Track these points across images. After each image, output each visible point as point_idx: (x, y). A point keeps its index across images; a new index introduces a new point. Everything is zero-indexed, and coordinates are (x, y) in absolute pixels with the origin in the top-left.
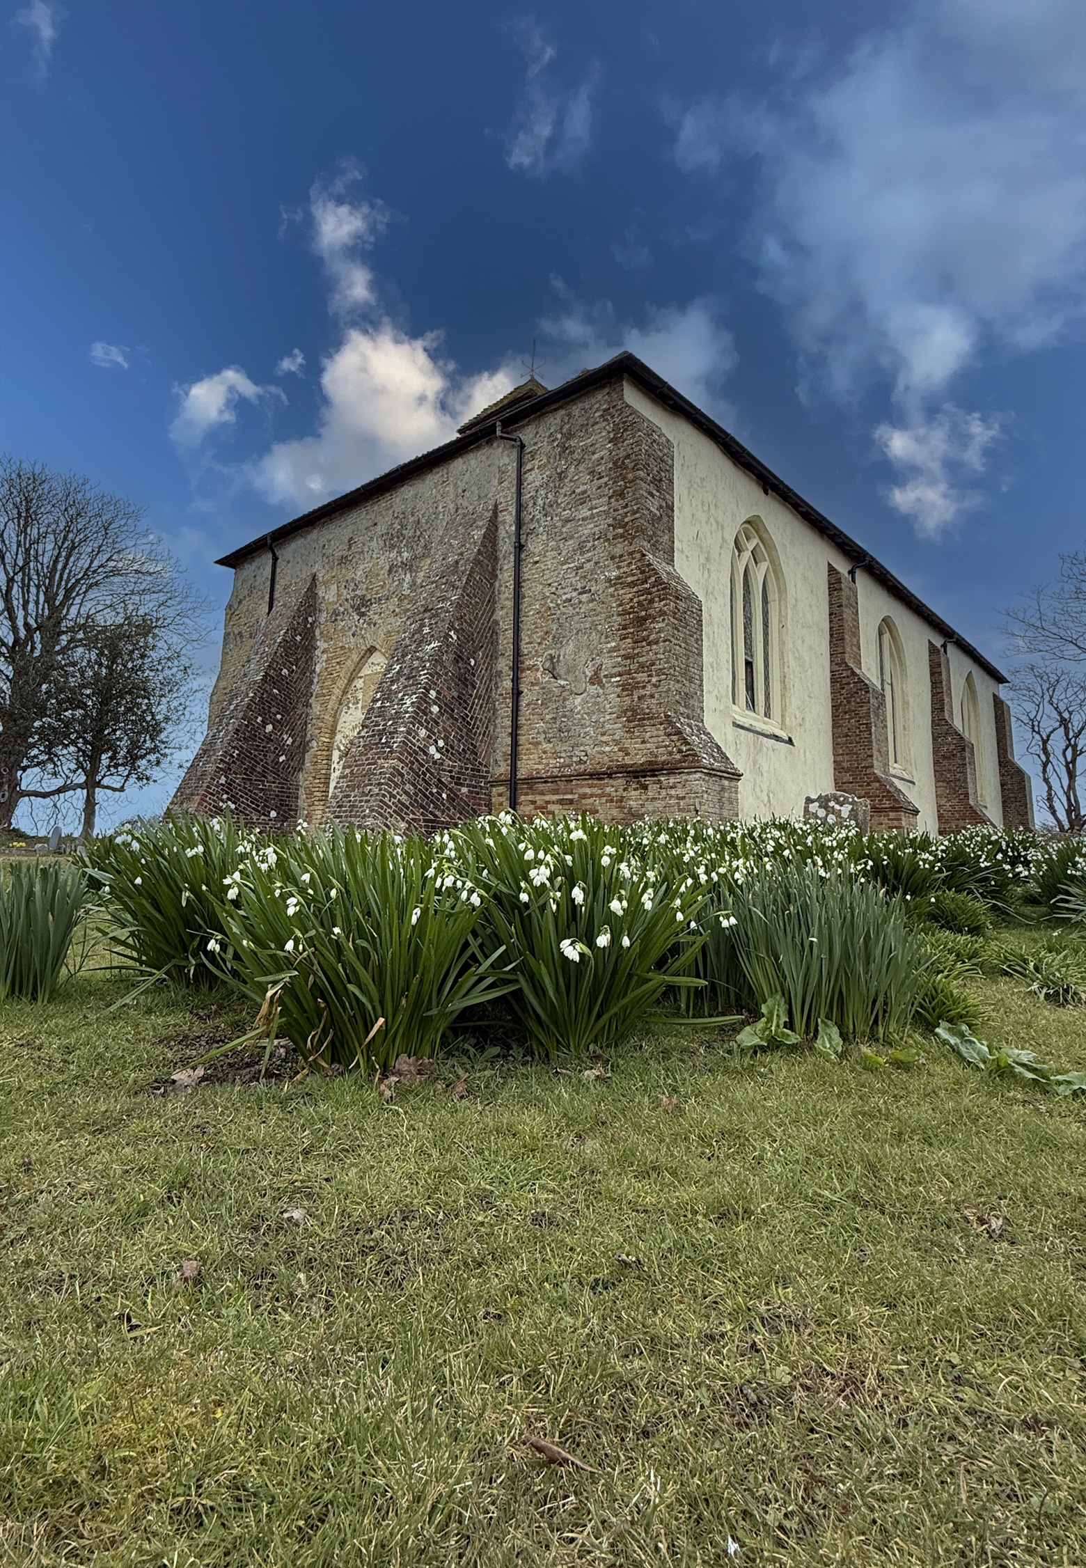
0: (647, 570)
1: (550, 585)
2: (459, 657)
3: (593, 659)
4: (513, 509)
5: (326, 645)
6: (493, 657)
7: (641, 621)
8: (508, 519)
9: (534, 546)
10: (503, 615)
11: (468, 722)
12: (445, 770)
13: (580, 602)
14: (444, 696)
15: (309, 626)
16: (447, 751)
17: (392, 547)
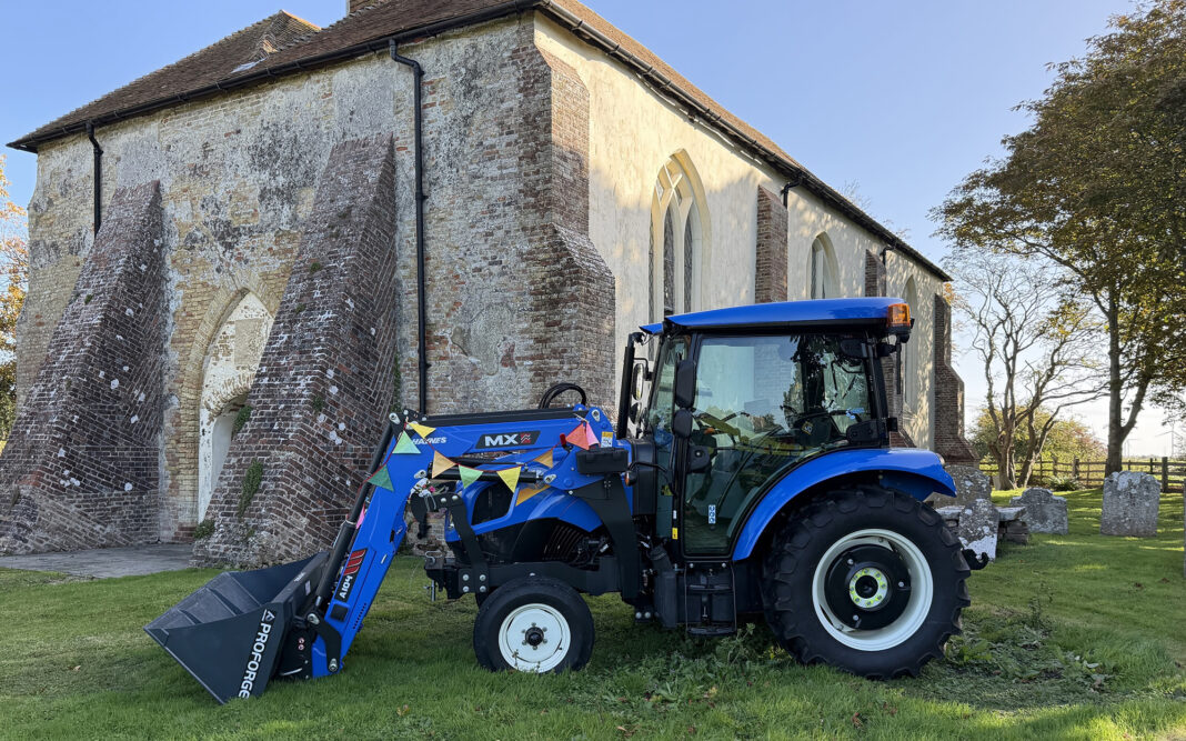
0: (559, 249)
1: (457, 248)
2: (358, 327)
3: (505, 339)
4: (412, 148)
5: (181, 278)
6: (395, 322)
7: (554, 304)
8: (407, 160)
9: (439, 199)
10: (406, 274)
11: (371, 400)
12: (347, 455)
13: (491, 274)
14: (344, 374)
15: (155, 250)
16: (350, 434)
17: (263, 166)
